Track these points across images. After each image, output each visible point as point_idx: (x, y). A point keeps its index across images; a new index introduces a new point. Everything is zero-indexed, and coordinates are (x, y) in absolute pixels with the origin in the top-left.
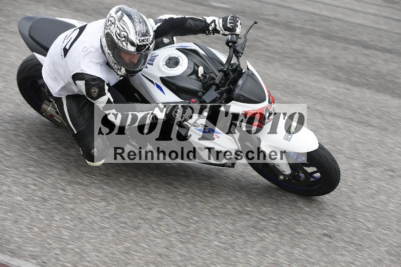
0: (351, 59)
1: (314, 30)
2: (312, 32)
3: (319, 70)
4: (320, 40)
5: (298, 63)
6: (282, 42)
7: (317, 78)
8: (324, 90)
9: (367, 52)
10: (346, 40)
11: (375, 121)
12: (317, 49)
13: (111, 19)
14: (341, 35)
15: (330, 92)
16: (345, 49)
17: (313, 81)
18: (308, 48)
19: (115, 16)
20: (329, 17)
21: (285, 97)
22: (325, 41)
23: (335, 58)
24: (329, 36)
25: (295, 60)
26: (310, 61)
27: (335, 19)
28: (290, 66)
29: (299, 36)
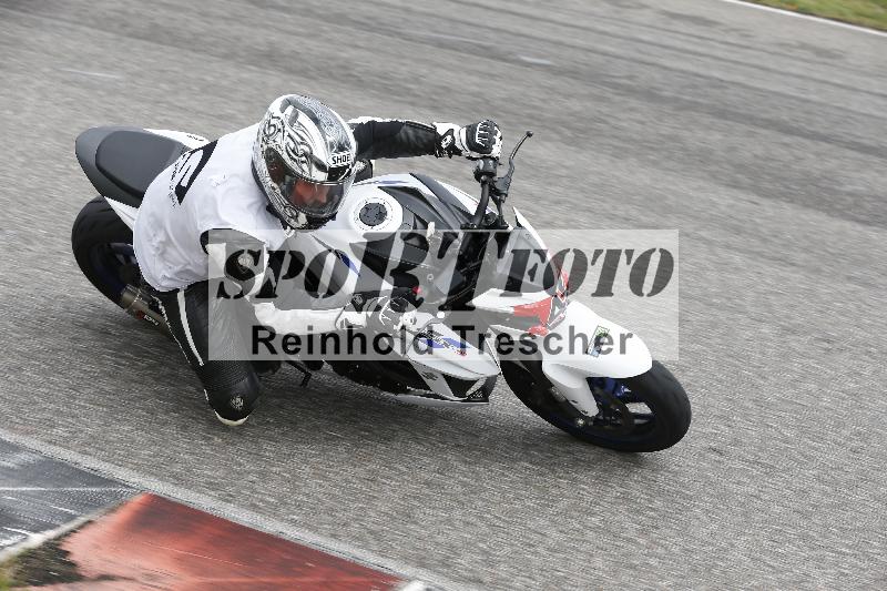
0: (759, 151)
1: (696, 103)
2: (693, 106)
3: (705, 171)
4: (707, 120)
5: (669, 158)
6: (642, 123)
7: (701, 183)
8: (714, 204)
9: (787, 139)
10: (751, 119)
11: (800, 257)
12: (701, 134)
13: (273, 122)
14: (743, 111)
15: (723, 208)
16: (750, 134)
17: (695, 189)
18: (686, 134)
19: (282, 116)
20: (722, 81)
21: (646, 216)
22: (715, 120)
23: (732, 149)
24: (722, 113)
25: (665, 153)
26: (689, 155)
27: (733, 83)
28: (655, 163)
29: (671, 112)
